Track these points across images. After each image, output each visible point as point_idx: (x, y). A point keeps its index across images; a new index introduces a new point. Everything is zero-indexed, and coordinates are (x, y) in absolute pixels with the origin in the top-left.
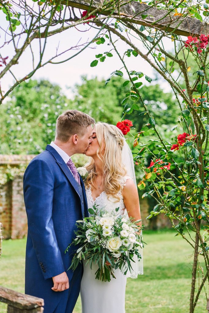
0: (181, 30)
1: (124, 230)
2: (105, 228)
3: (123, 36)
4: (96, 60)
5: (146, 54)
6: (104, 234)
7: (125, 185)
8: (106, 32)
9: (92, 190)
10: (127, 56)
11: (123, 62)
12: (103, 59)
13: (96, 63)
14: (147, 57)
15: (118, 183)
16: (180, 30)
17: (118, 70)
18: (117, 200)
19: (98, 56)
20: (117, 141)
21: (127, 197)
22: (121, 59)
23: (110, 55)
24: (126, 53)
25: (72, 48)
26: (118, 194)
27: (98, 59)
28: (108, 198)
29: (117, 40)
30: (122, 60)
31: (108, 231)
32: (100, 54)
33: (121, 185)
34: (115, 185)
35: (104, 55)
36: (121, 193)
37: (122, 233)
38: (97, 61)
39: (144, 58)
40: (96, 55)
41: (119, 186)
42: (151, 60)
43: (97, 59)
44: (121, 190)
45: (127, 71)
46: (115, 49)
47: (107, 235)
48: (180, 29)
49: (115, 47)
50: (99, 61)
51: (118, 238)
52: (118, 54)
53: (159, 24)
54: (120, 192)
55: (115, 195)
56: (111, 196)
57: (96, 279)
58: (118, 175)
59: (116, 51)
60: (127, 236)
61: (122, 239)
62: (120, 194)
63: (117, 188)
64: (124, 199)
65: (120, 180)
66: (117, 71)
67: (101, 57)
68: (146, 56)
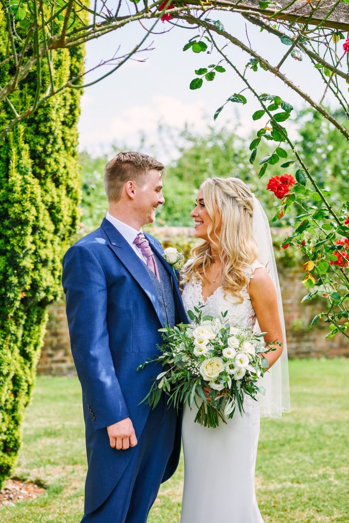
0: (346, 23)
1: (230, 347)
2: (198, 343)
3: (234, 38)
4: (197, 79)
5: (276, 66)
6: (196, 352)
7: (252, 277)
8: (204, 32)
9: (203, 286)
10: (252, 69)
11: (245, 81)
12: (211, 77)
13: (199, 82)
14: (278, 71)
15: (242, 274)
16: (343, 24)
17: (237, 94)
18: (239, 300)
19: (201, 71)
20: (239, 207)
21: (256, 297)
22: (240, 75)
23: (221, 69)
24: (251, 66)
25: (105, 62)
26: (241, 292)
27: (202, 77)
28: (225, 296)
29: (226, 45)
30: (243, 78)
31: (202, 349)
32: (203, 67)
33: (246, 277)
34: (237, 277)
35: (209, 70)
36: (246, 290)
37: (225, 352)
38: (201, 81)
39: (274, 73)
40: (196, 71)
41: (244, 278)
42: (286, 76)
43: (200, 77)
44: (246, 286)
45: (256, 95)
46: (227, 60)
47: (200, 353)
48: (344, 22)
49: (225, 57)
50: (204, 79)
51: (218, 360)
52: (234, 68)
53: (298, 15)
54: (244, 288)
55: (237, 293)
56: (229, 294)
57: (195, 421)
58: (243, 262)
59: (229, 62)
60: (232, 358)
61: (225, 361)
62: (244, 292)
63: (240, 281)
64: (252, 299)
65: (246, 269)
66: (235, 94)
67: (206, 74)
68: (276, 69)
